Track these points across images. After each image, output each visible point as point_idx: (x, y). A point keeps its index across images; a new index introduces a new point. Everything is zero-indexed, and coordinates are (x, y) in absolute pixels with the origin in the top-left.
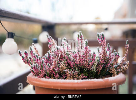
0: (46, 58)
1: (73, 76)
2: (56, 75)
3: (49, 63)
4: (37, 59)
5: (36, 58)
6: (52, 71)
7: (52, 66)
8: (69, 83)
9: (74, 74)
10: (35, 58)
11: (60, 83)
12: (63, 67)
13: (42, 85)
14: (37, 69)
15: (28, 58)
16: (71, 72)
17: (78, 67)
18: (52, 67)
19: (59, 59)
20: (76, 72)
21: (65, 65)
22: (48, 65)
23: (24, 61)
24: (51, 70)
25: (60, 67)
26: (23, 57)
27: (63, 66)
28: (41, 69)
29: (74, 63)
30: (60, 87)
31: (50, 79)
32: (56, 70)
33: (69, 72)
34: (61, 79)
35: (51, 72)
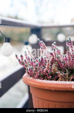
0: (39, 61)
1: (64, 78)
2: (49, 76)
3: (42, 66)
4: (32, 62)
5: (31, 60)
6: (45, 73)
8: (61, 85)
9: (65, 75)
11: (54, 84)
12: (55, 69)
13: (38, 86)
14: (32, 71)
15: (24, 60)
16: (63, 74)
17: (68, 69)
18: (45, 70)
19: (51, 62)
20: (67, 74)
21: (56, 67)
22: (42, 68)
24: (45, 72)
25: (53, 69)
26: (19, 60)
27: (55, 68)
28: (35, 71)
29: (65, 65)
30: (54, 88)
31: (44, 80)
32: (49, 71)
33: (61, 74)
34: (54, 81)
35: (44, 74)
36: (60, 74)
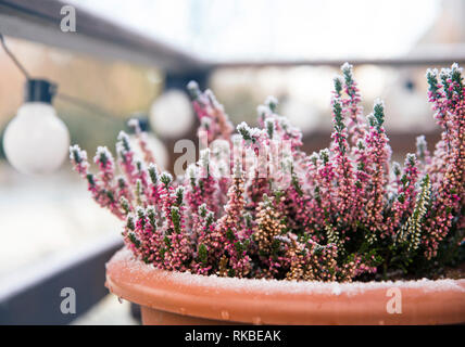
0: (193, 184)
1: (315, 266)
2: (239, 257)
3: (204, 205)
4: (155, 189)
5: (149, 180)
6: (220, 241)
7: (223, 218)
8: (303, 297)
9: (319, 253)
10: (144, 182)
11: (263, 296)
12: (270, 224)
13: (179, 305)
14: (154, 232)
15: (114, 184)
16: (309, 246)
17: (335, 224)
18: (219, 224)
19: (250, 189)
20: (331, 248)
21: (277, 215)
22: (203, 215)
23: (97, 198)
24: (219, 235)
25: (259, 221)
26: (90, 178)
27: (272, 217)
28: (170, 231)
29: (320, 206)
30: (260, 314)
31: (213, 276)
32: (240, 234)
33: (301, 246)
34: (264, 280)
35: (216, 245)
36: (295, 247)
